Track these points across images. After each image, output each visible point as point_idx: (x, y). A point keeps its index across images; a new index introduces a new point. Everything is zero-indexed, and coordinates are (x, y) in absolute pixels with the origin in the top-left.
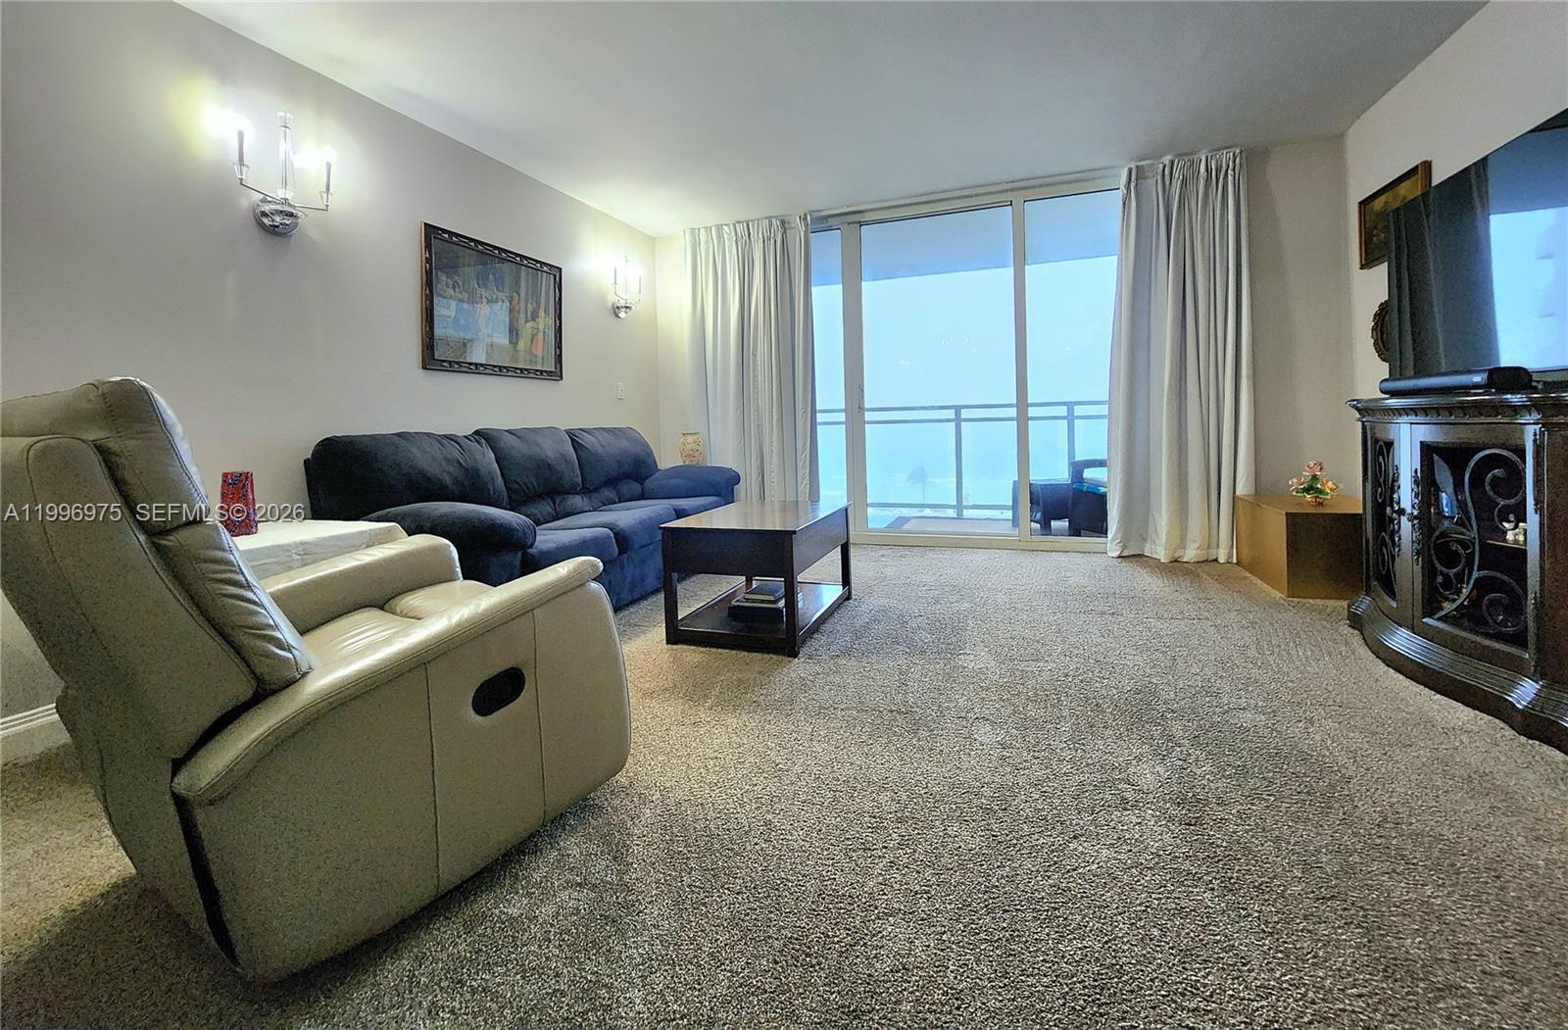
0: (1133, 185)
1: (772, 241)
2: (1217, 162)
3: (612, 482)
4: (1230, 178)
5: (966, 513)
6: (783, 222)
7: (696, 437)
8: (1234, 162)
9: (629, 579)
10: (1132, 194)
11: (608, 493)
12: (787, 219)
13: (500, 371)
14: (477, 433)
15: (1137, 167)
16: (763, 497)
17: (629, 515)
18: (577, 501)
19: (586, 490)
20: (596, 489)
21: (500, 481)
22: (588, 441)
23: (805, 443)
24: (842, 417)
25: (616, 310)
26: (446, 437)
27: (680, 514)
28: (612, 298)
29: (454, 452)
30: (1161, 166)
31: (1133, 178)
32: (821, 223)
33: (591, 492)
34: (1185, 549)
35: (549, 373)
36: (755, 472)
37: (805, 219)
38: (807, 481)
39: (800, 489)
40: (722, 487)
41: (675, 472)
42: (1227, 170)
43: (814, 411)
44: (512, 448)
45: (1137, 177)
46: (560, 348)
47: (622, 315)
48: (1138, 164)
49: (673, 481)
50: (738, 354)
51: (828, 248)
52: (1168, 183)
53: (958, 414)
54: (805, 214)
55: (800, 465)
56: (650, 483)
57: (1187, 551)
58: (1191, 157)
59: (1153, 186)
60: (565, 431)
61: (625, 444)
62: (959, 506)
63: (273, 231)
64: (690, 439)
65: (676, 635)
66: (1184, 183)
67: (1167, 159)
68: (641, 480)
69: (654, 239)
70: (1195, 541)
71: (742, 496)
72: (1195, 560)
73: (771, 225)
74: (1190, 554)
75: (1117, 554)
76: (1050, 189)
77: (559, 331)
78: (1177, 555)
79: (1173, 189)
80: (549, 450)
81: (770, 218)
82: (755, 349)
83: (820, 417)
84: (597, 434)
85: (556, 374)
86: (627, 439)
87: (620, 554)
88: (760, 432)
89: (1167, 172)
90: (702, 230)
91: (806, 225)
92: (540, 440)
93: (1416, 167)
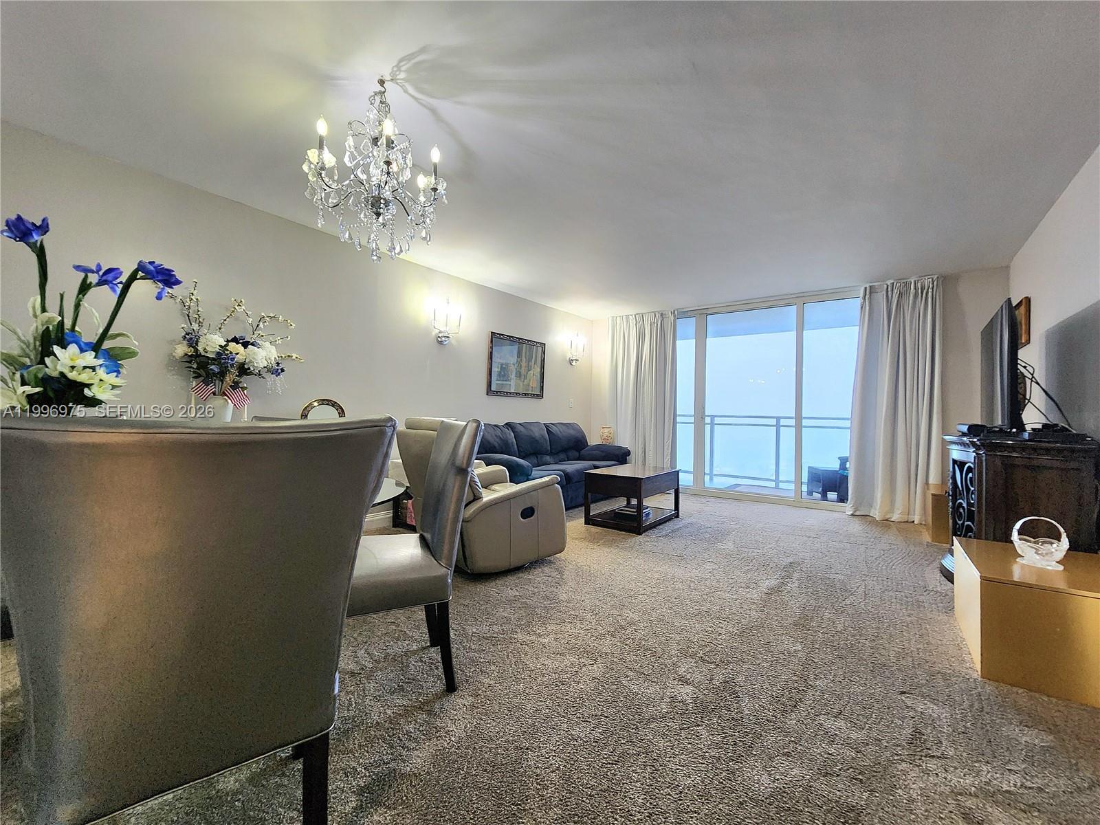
0: (867, 297)
1: (656, 325)
2: (922, 285)
3: (565, 450)
4: (930, 294)
5: (782, 485)
6: (662, 315)
7: (609, 429)
8: (933, 284)
9: (570, 496)
10: (867, 303)
11: (562, 456)
12: (664, 313)
13: (517, 394)
14: (506, 424)
15: (870, 287)
16: (644, 464)
17: (572, 467)
18: (548, 458)
19: (551, 454)
20: (557, 453)
21: (516, 447)
22: (554, 429)
23: (669, 436)
24: (692, 419)
25: (571, 362)
26: (495, 425)
27: (596, 467)
28: (569, 356)
29: (499, 433)
30: (886, 286)
31: (868, 293)
32: (684, 314)
33: (555, 454)
34: (893, 513)
35: (537, 395)
36: (640, 450)
37: (674, 313)
38: (669, 457)
39: (665, 461)
40: (621, 456)
41: (597, 447)
42: (928, 289)
43: (675, 416)
44: (521, 431)
45: (871, 292)
46: (543, 382)
47: (574, 363)
48: (871, 284)
49: (594, 452)
50: (634, 384)
51: (688, 326)
52: (890, 296)
53: (778, 422)
54: (674, 311)
55: (665, 448)
56: (583, 452)
57: (894, 515)
58: (905, 281)
59: (880, 297)
60: (544, 424)
61: (572, 432)
62: (777, 480)
63: (441, 343)
64: (606, 430)
65: (589, 521)
66: (900, 295)
67: (889, 282)
68: (579, 451)
69: (592, 321)
70: (899, 509)
71: (633, 461)
72: (899, 520)
73: (655, 316)
74: (895, 517)
75: (850, 513)
76: (817, 297)
77: (542, 375)
78: (888, 517)
79: (893, 299)
80: (537, 433)
81: (654, 312)
82: (644, 383)
83: (678, 419)
84: (559, 426)
85: (541, 396)
86: (573, 429)
87: (567, 484)
88: (644, 429)
89: (889, 289)
90: (618, 318)
91: (675, 316)
92: (532, 428)
93: (1021, 301)
